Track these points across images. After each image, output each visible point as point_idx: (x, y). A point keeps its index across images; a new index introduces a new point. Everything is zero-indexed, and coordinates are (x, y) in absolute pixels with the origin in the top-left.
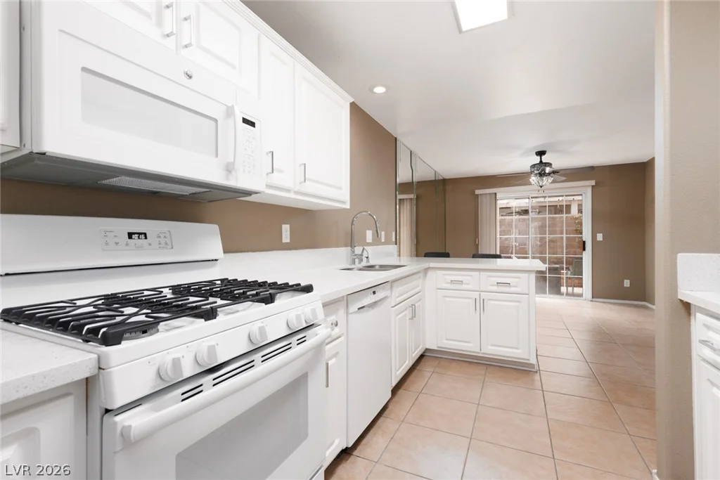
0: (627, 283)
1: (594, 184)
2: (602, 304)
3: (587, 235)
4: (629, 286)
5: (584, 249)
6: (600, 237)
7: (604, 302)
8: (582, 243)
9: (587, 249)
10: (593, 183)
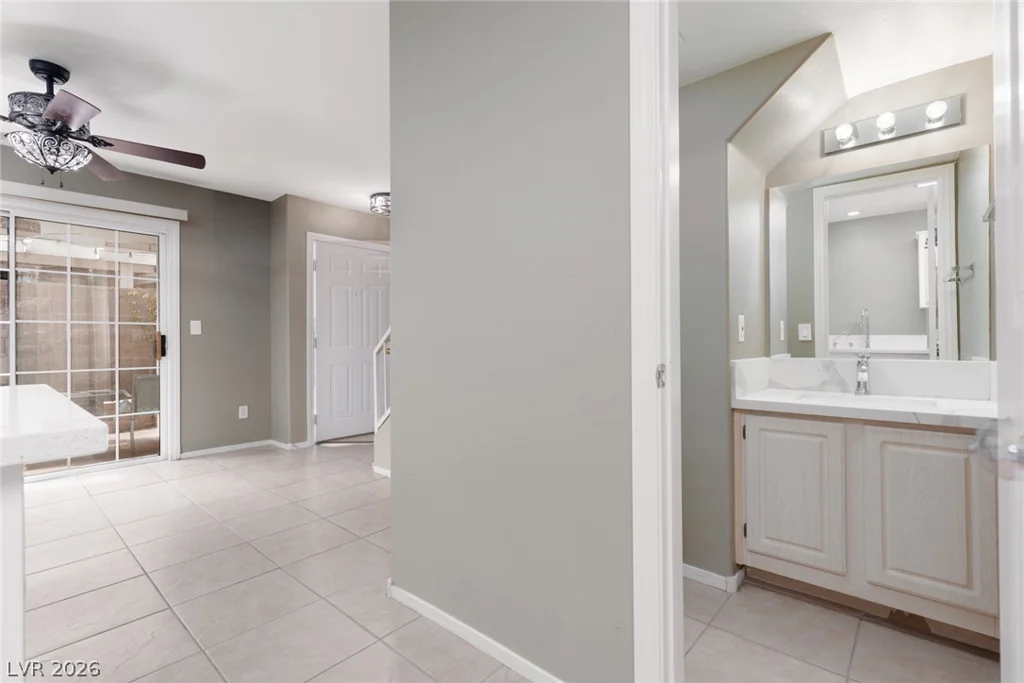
0: (243, 412)
1: (185, 218)
2: (199, 461)
3: (168, 322)
4: (246, 416)
5: (163, 353)
6: (196, 328)
7: (204, 456)
8: (159, 340)
9: (169, 352)
10: (183, 215)
